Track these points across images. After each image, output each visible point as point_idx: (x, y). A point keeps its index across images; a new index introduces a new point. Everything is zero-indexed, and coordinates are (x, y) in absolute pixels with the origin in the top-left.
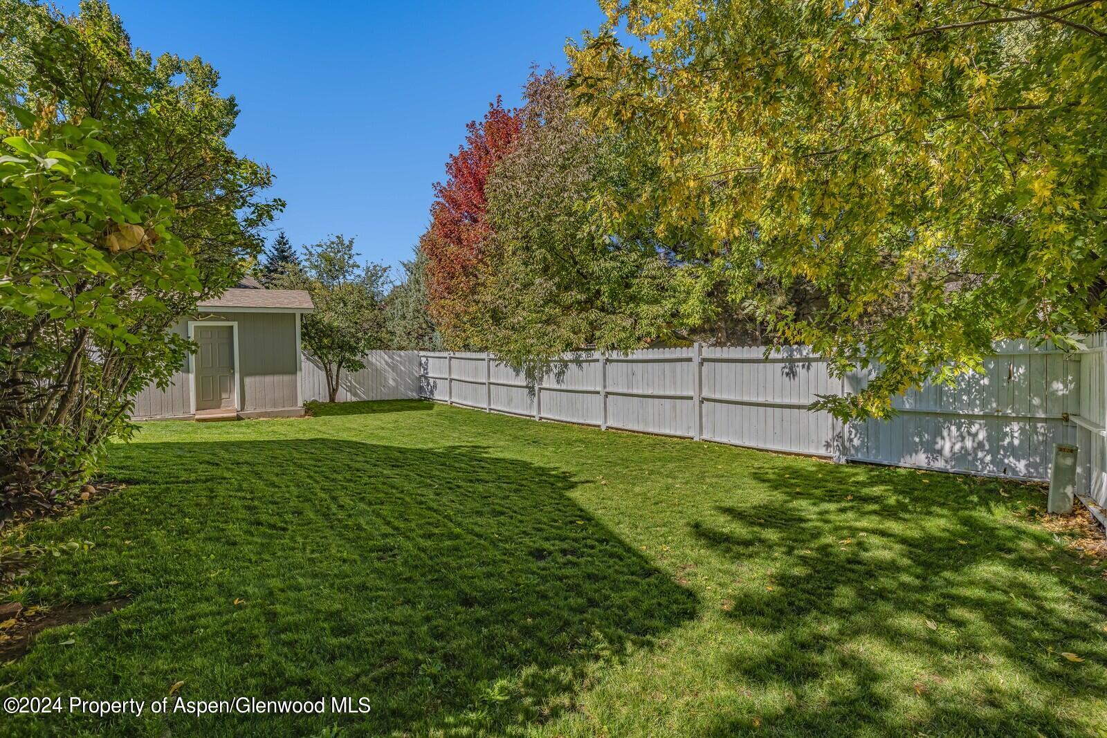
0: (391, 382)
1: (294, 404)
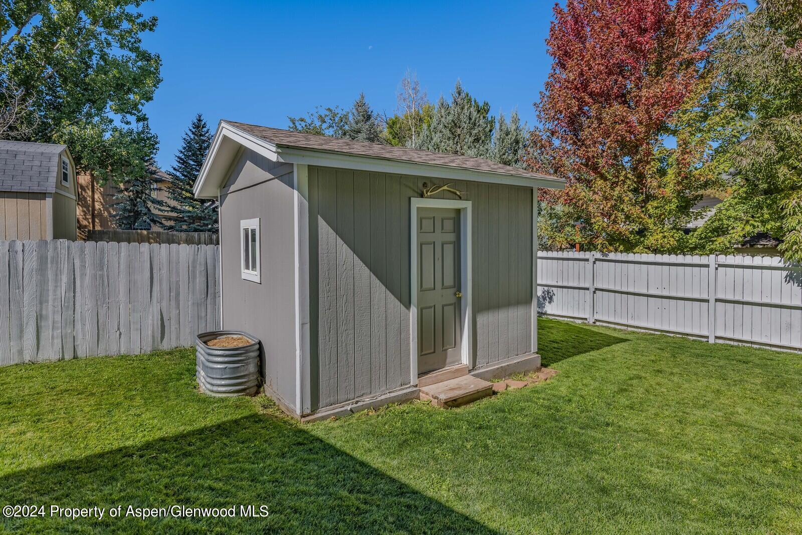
1: (527, 350)
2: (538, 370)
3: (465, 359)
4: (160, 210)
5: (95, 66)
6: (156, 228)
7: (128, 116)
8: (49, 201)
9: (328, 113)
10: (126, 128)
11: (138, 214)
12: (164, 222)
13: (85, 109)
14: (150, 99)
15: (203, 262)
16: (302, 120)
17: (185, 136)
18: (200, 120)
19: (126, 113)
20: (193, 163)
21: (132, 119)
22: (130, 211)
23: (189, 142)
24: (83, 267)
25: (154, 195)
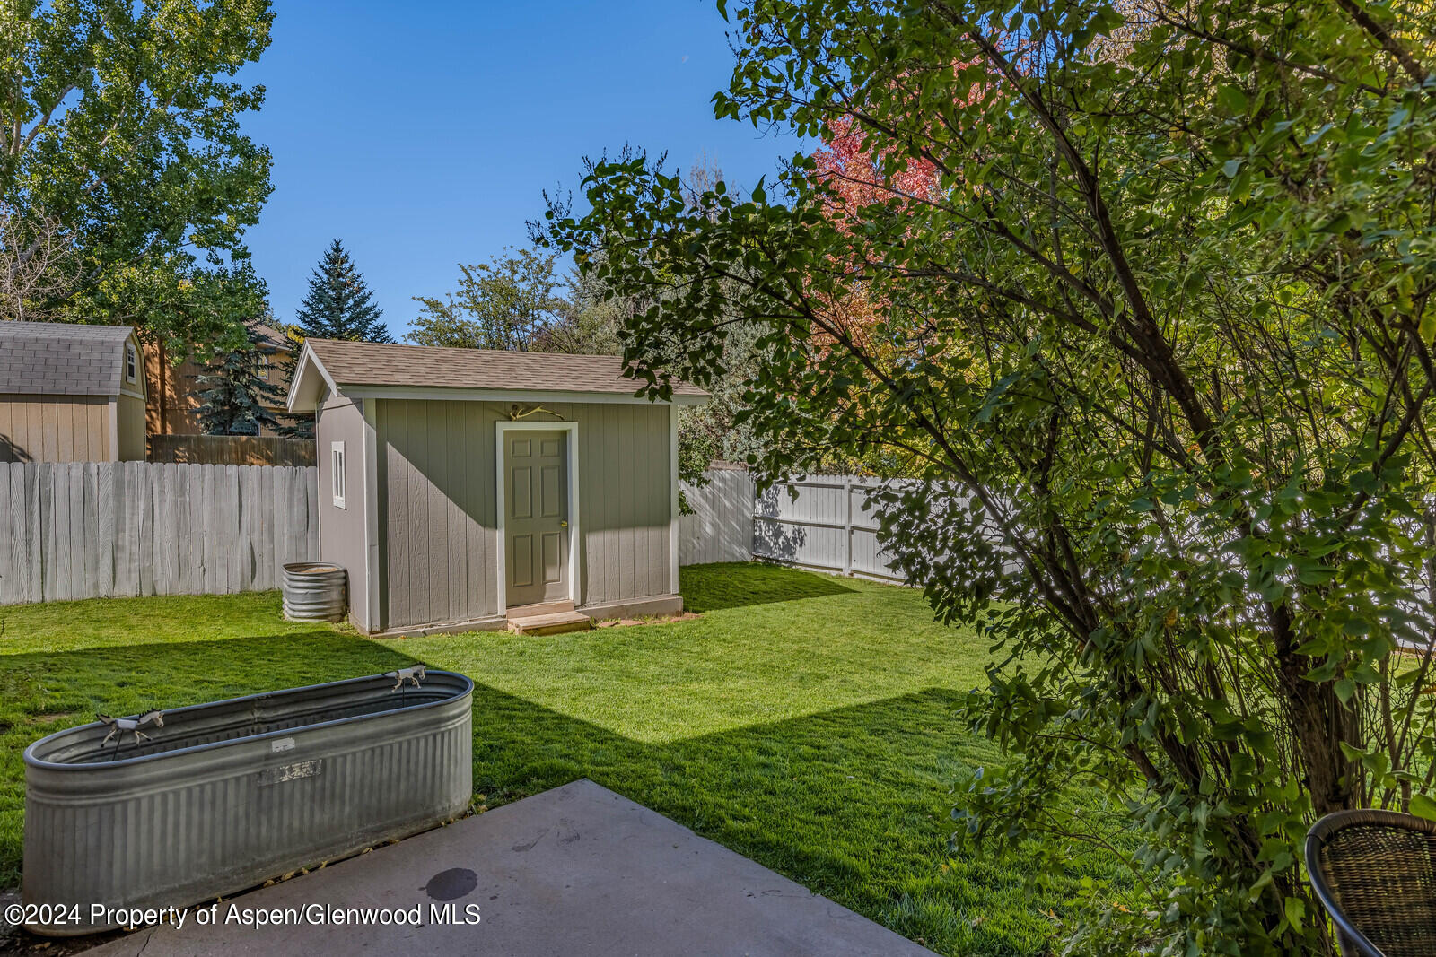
0: (709, 529)
1: (665, 588)
2: (678, 614)
3: (572, 594)
4: (272, 401)
5: (164, 166)
6: (266, 432)
7: (219, 250)
8: (112, 407)
9: (520, 257)
10: (215, 269)
11: (236, 410)
12: (279, 420)
13: (151, 237)
14: (256, 221)
15: (302, 487)
16: (483, 267)
17: (312, 278)
18: (337, 250)
19: (216, 245)
20: (326, 322)
21: (224, 254)
22: (223, 404)
23: (320, 288)
24: (162, 492)
25: (263, 375)
